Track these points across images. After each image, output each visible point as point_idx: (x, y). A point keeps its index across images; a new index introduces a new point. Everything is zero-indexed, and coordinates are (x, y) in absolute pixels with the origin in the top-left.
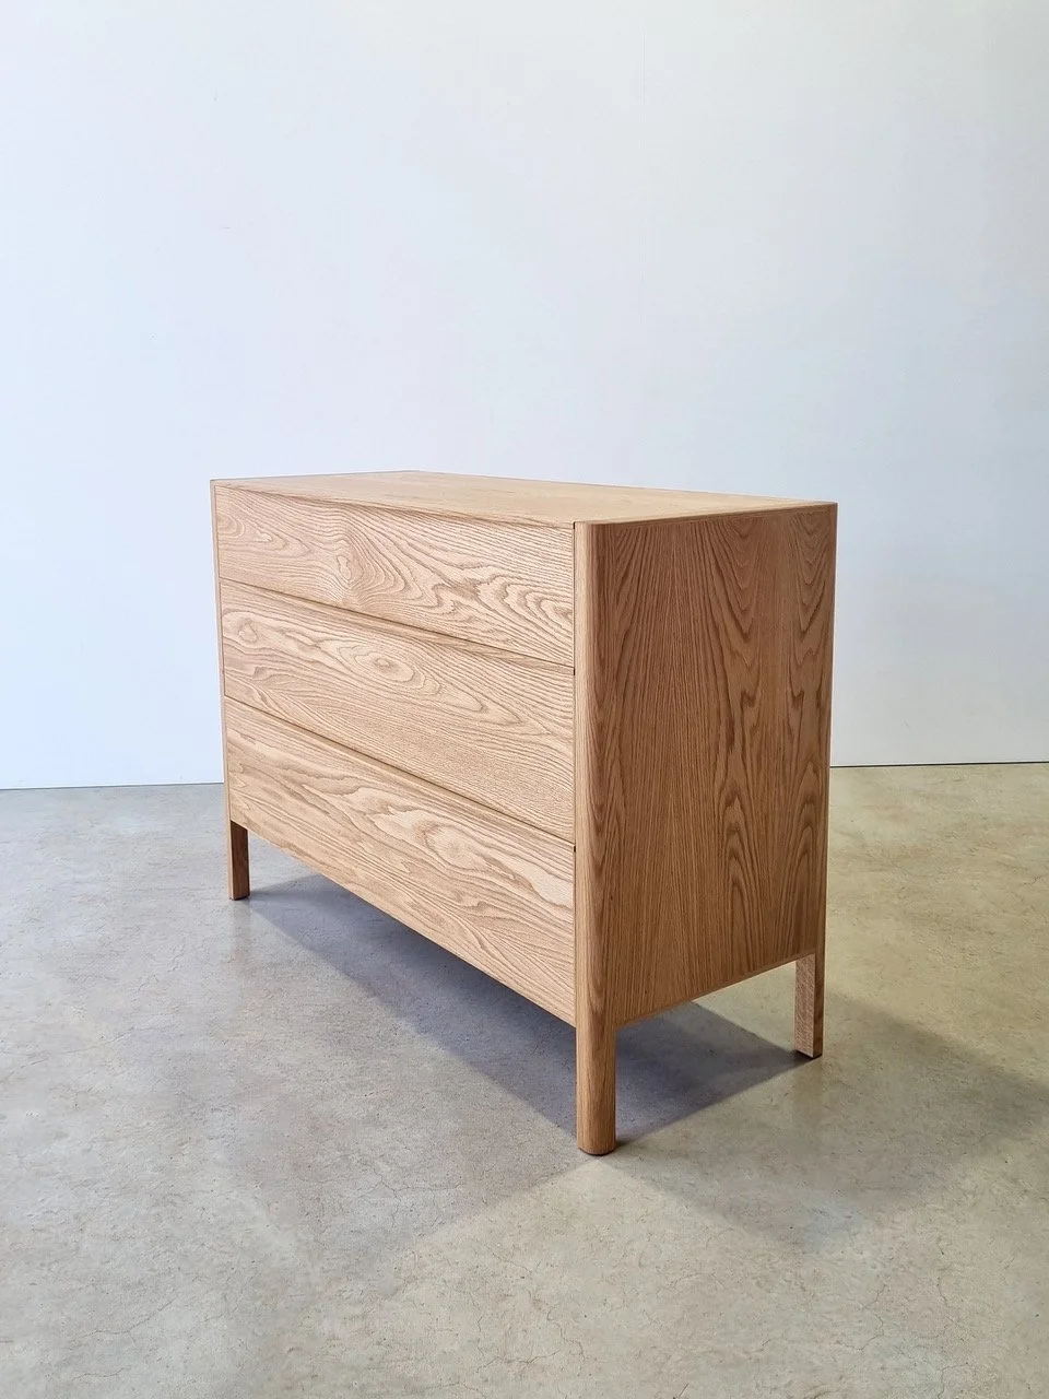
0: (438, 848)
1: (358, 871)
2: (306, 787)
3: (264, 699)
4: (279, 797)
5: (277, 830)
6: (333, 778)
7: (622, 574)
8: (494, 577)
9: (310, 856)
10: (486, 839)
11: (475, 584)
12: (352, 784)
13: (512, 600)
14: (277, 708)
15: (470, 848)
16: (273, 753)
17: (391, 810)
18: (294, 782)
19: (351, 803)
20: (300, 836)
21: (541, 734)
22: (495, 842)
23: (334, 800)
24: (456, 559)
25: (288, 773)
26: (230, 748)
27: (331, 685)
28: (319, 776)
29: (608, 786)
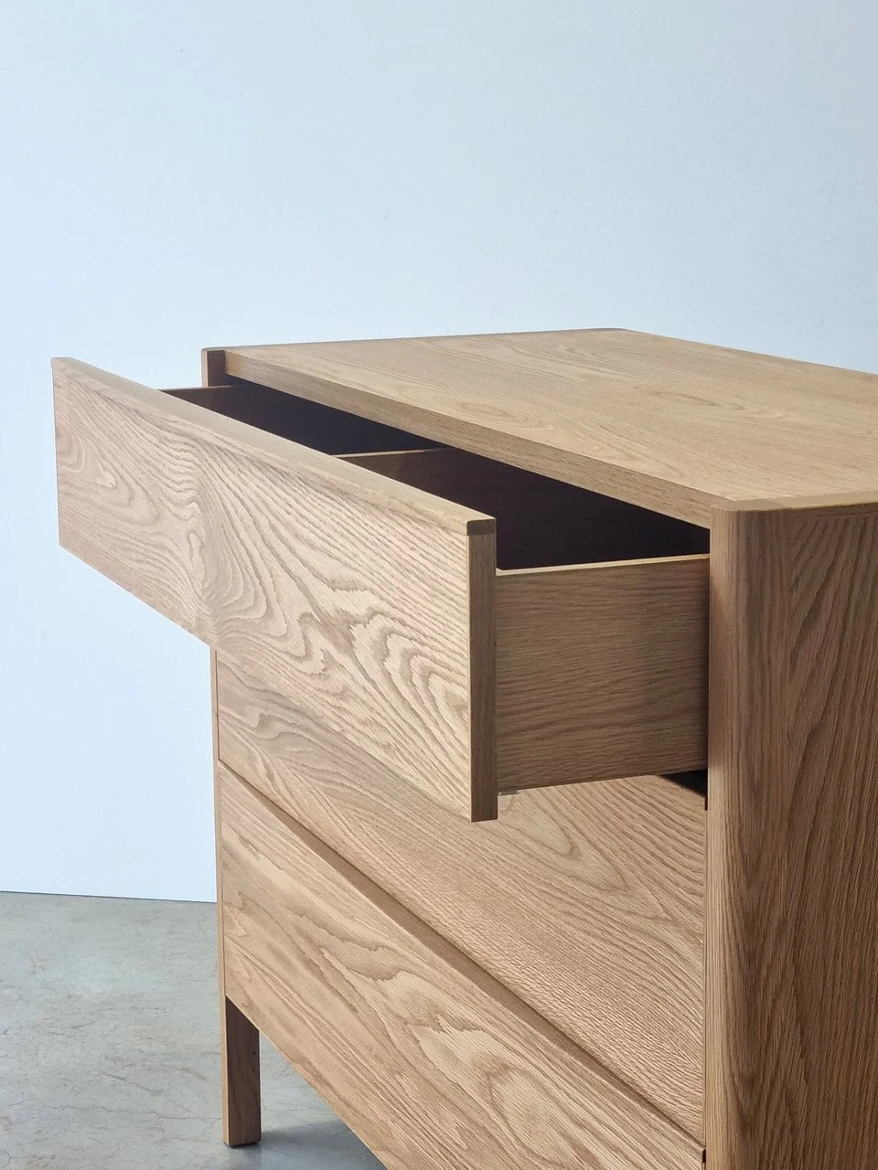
0: (508, 1109)
1: (397, 1129)
2: (327, 955)
3: (270, 776)
4: (289, 965)
5: (290, 1030)
6: (364, 945)
7: (804, 612)
8: (374, 613)
9: (331, 1087)
10: (576, 1109)
11: (351, 621)
12: (388, 962)
13: (393, 664)
14: (288, 797)
15: (553, 1121)
16: (282, 881)
17: (443, 1022)
18: (309, 940)
19: (385, 995)
20: (319, 1045)
21: (655, 918)
22: (589, 1118)
23: (365, 987)
24: (328, 567)
25: (304, 923)
26: (227, 861)
27: (361, 767)
28: (345, 938)
29: (769, 1038)
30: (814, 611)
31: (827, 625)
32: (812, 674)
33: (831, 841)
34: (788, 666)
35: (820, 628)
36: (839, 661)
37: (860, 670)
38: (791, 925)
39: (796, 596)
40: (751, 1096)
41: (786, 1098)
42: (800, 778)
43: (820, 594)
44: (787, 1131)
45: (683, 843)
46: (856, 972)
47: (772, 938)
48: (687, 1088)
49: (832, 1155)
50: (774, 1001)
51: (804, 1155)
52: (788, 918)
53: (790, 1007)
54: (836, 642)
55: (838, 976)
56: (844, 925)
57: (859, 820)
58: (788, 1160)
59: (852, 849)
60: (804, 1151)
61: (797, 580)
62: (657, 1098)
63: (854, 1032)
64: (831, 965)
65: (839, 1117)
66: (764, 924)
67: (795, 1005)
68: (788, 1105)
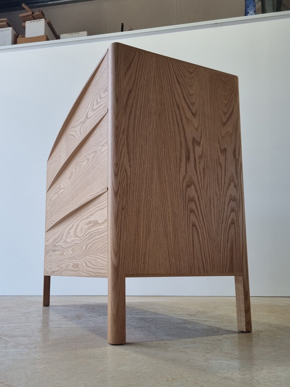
0: (78, 234)
1: (63, 265)
4: (52, 256)
5: (51, 268)
6: (60, 234)
7: (127, 66)
10: (88, 215)
16: (51, 240)
20: (54, 265)
21: (100, 150)
23: (60, 243)
25: (53, 244)
29: (121, 155)
30: (130, 66)
31: (132, 70)
32: (130, 79)
33: (134, 116)
34: (124, 76)
36: (135, 78)
39: (126, 62)
40: (117, 168)
41: (125, 170)
42: (127, 100)
43: (131, 63)
46: (141, 146)
47: (121, 133)
49: (136, 186)
50: (122, 147)
52: (125, 130)
53: (126, 149)
54: (134, 74)
56: (138, 135)
58: (126, 185)
59: (139, 119)
60: (130, 184)
63: (141, 160)
65: (138, 178)
66: (120, 129)
68: (126, 172)
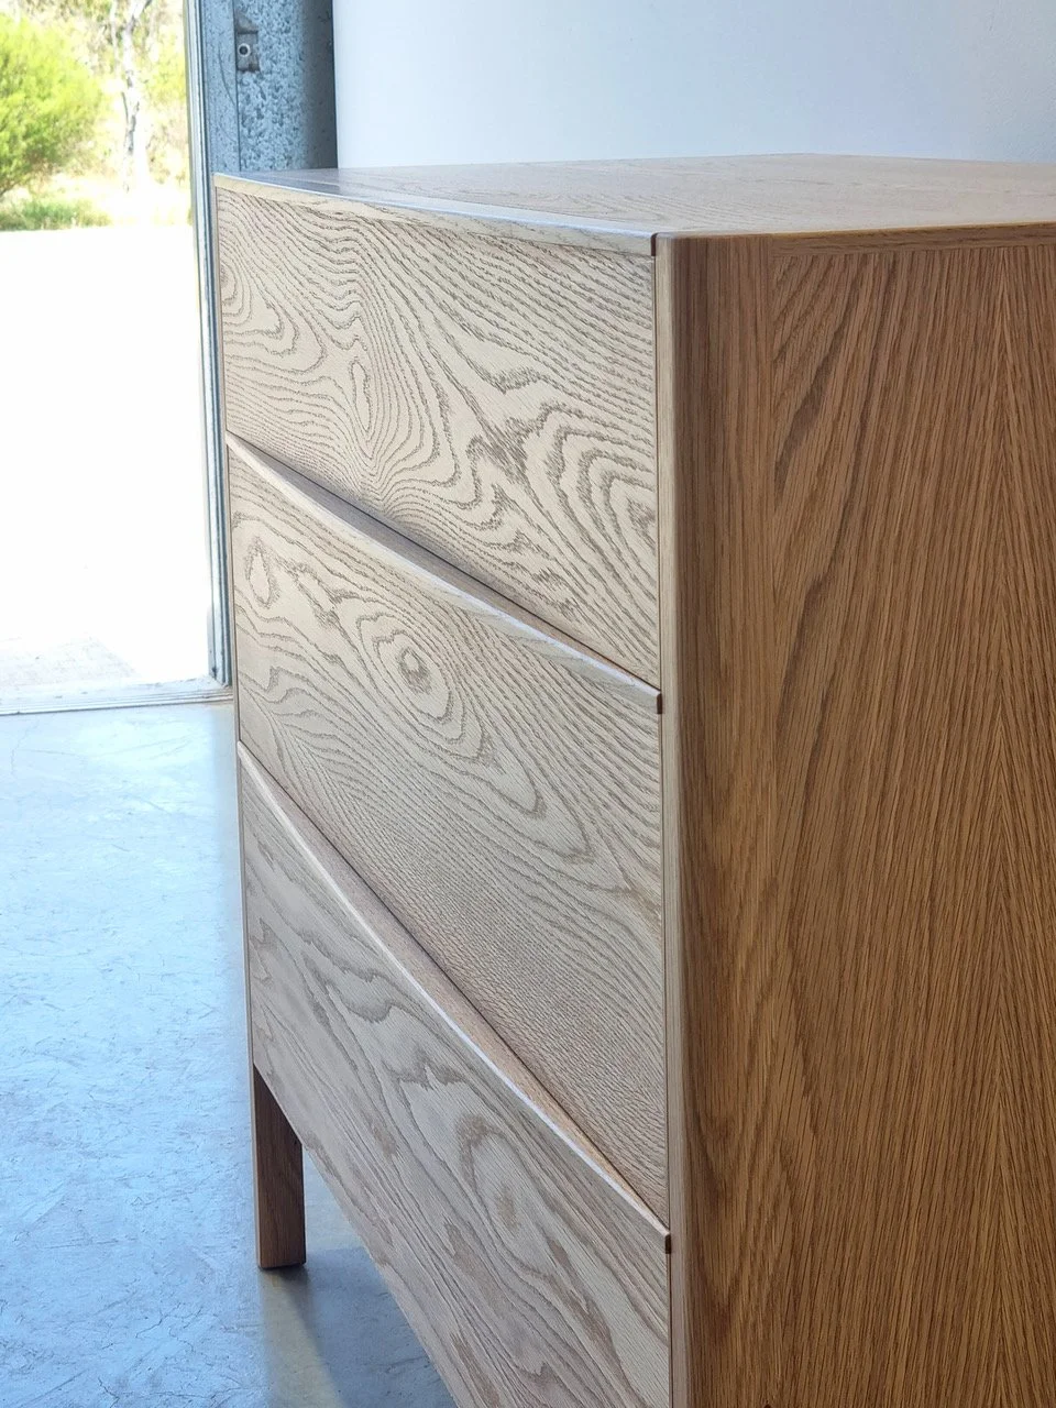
0: (488, 1192)
1: (394, 1232)
2: (331, 994)
4: (301, 1012)
6: (361, 974)
7: (796, 400)
10: (548, 1185)
12: (381, 995)
17: (430, 1075)
18: (316, 974)
19: (380, 1043)
20: (328, 1121)
21: (616, 891)
22: (560, 1196)
23: (363, 1034)
25: (312, 952)
26: (249, 878)
28: (345, 967)
30: (812, 402)
31: (835, 424)
32: (813, 497)
33: (849, 761)
34: (772, 485)
35: (823, 423)
36: (855, 480)
37: (890, 495)
38: (784, 888)
39: (781, 374)
41: (781, 1156)
42: (795, 659)
43: (824, 369)
44: (784, 1207)
45: (639, 770)
46: (893, 964)
47: (753, 908)
48: (650, 1144)
50: (759, 1006)
51: (812, 1244)
52: (780, 879)
53: (785, 1017)
54: (849, 448)
55: (864, 972)
56: (871, 890)
57: (893, 729)
58: (787, 1249)
59: (882, 775)
60: (812, 1238)
61: (782, 351)
62: (622, 1160)
63: (891, 1059)
64: (850, 953)
65: (869, 1188)
67: (793, 1015)
68: (784, 1167)
